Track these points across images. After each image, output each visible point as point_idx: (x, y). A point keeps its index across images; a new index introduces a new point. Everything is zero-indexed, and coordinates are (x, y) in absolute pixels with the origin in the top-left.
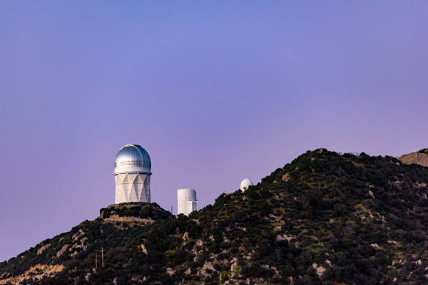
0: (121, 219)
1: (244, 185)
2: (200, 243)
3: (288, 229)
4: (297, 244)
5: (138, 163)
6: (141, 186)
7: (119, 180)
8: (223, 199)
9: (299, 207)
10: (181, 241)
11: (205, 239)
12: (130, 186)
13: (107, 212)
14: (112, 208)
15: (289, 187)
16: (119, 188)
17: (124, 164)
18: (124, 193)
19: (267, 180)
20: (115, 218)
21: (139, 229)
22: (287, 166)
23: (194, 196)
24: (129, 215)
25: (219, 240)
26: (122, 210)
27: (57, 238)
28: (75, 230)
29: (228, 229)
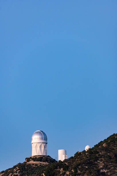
0: (34, 162)
1: (87, 148)
2: (68, 173)
3: (105, 167)
4: (109, 174)
5: (42, 139)
6: (43, 148)
7: (33, 146)
8: (78, 154)
9: (110, 158)
10: (60, 172)
11: (70, 171)
12: (38, 148)
13: (28, 159)
14: (31, 158)
15: (106, 149)
16: (33, 149)
17: (36, 139)
18: (36, 150)
19: (96, 146)
20: (32, 162)
21: (42, 166)
22: (105, 140)
23: (66, 153)
24: (38, 161)
25: (76, 171)
26: (35, 159)
27: (7, 170)
28: (15, 167)
29: (80, 167)
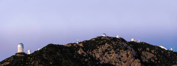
0: (19, 55)
1: (39, 49)
2: (32, 59)
3: (46, 56)
4: (47, 59)
5: (21, 46)
6: (22, 50)
7: (18, 49)
8: (35, 52)
9: (48, 53)
10: (28, 59)
11: (33, 58)
12: (20, 50)
13: (16, 54)
14: (17, 53)
15: (46, 50)
16: (18, 50)
17: (19, 46)
18: (19, 51)
19: (42, 49)
20: (18, 55)
21: (22, 57)
22: (46, 46)
23: (31, 51)
24: (20, 54)
25: (35, 58)
26: (19, 53)
27: (8, 58)
28: (11, 57)
29: (36, 56)
